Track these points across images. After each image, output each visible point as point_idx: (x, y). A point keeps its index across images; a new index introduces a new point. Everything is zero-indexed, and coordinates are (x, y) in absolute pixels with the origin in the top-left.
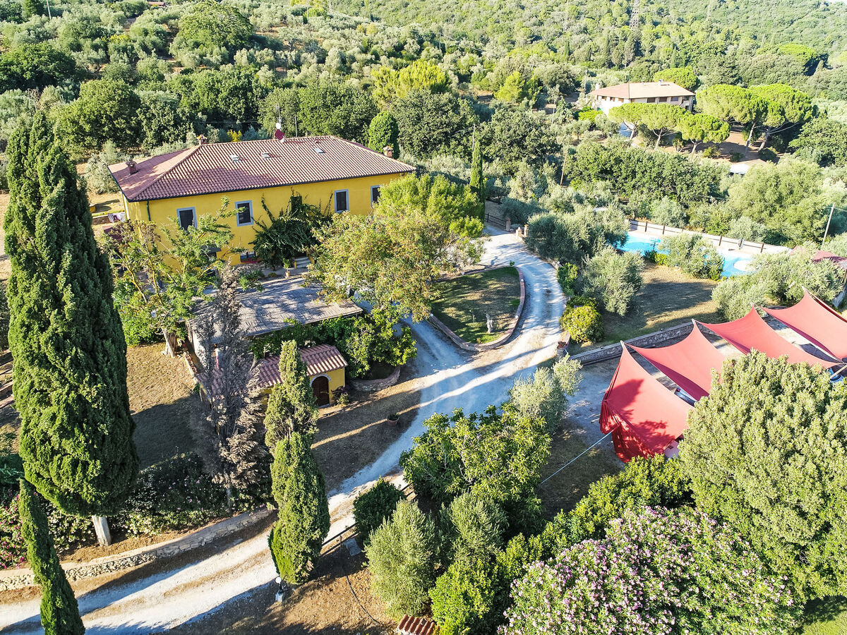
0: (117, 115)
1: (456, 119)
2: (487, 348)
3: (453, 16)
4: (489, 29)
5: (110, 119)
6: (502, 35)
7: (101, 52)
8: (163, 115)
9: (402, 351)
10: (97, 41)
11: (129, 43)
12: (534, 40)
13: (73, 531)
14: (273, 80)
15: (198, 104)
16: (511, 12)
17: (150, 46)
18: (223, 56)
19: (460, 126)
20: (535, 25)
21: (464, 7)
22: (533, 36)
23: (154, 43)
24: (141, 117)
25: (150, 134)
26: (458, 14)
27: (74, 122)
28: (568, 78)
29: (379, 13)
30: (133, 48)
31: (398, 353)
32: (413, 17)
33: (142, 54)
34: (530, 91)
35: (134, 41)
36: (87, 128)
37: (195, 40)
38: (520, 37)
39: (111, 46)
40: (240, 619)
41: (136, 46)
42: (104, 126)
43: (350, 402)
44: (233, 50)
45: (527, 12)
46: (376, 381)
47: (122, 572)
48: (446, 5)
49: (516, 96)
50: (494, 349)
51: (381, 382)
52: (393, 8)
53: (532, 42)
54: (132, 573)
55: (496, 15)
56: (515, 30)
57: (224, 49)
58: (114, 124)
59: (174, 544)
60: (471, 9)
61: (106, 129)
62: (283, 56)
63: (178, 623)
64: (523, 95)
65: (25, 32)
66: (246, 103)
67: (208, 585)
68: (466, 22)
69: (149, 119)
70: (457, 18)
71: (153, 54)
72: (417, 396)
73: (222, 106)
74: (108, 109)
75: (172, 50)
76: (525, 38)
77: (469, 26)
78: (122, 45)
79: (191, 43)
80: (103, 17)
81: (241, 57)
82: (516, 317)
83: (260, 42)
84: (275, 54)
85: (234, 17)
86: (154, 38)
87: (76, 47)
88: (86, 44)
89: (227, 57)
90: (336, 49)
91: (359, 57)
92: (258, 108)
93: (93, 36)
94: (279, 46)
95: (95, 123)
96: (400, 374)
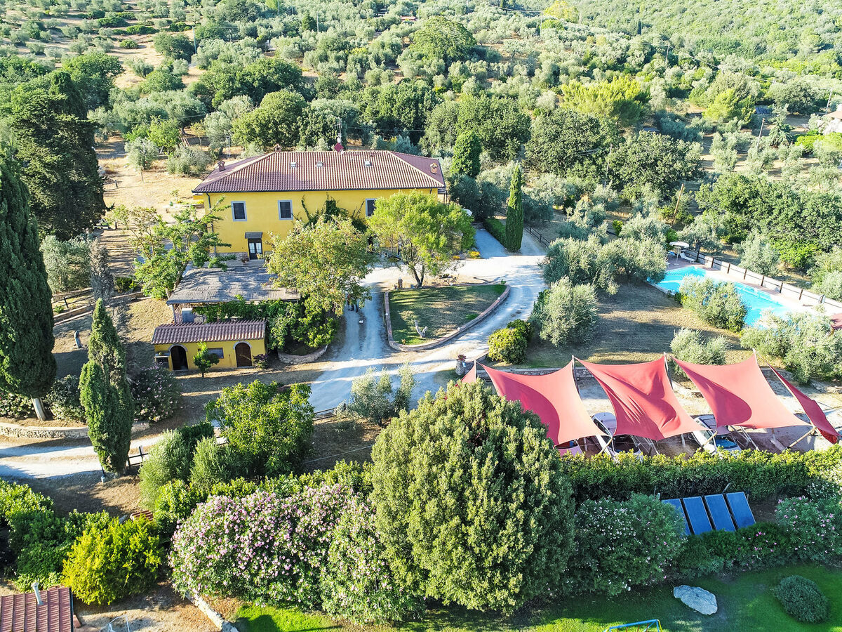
0: (281, 122)
1: (593, 139)
2: (410, 350)
3: (732, 22)
4: (769, 37)
5: (276, 124)
6: (785, 43)
7: (342, 62)
8: (316, 123)
9: (315, 337)
10: (341, 53)
11: (365, 55)
12: (822, 49)
13: (22, 405)
14: (475, 91)
15: (378, 112)
16: (803, 17)
17: (382, 58)
18: (440, 67)
19: (596, 145)
20: (829, 31)
21: (748, 12)
22: (822, 44)
23: (386, 55)
24: (300, 123)
25: (303, 138)
26: (738, 20)
27: (249, 125)
28: (805, 96)
29: (653, 19)
30: (367, 59)
31: (311, 337)
32: (688, 24)
33: (373, 64)
34: (743, 111)
35: (370, 53)
36: (257, 130)
37: (420, 52)
38: (805, 45)
39: (350, 57)
40: (74, 485)
41: (370, 57)
42: (270, 129)
43: (267, 368)
44: (448, 61)
45: (824, 16)
46: (294, 356)
47: (44, 440)
48: (729, 10)
49: (725, 115)
50: (417, 351)
51: (297, 358)
52: (669, 14)
53: (819, 51)
54: (48, 442)
55: (783, 21)
56: (802, 37)
57: (441, 61)
58: (277, 129)
59: (76, 431)
60: (755, 14)
61: (271, 132)
62: (495, 68)
63: (43, 477)
64: (733, 114)
65: (291, 45)
66: (417, 113)
67: (78, 461)
68: (745, 28)
69: (306, 125)
70: (735, 25)
71: (382, 65)
72: (316, 375)
73: (395, 114)
74: (276, 116)
75: (399, 61)
76: (811, 46)
77: (747, 33)
78: (360, 56)
79: (415, 54)
80: (357, 32)
81: (455, 68)
82: (459, 329)
83: (480, 54)
84: (489, 66)
85: (456, 32)
86: (388, 50)
87: (324, 58)
88: (332, 55)
89: (443, 68)
90: (549, 61)
91: (571, 70)
92: (426, 118)
93: (339, 49)
94: (496, 58)
95: (264, 127)
96: (322, 356)
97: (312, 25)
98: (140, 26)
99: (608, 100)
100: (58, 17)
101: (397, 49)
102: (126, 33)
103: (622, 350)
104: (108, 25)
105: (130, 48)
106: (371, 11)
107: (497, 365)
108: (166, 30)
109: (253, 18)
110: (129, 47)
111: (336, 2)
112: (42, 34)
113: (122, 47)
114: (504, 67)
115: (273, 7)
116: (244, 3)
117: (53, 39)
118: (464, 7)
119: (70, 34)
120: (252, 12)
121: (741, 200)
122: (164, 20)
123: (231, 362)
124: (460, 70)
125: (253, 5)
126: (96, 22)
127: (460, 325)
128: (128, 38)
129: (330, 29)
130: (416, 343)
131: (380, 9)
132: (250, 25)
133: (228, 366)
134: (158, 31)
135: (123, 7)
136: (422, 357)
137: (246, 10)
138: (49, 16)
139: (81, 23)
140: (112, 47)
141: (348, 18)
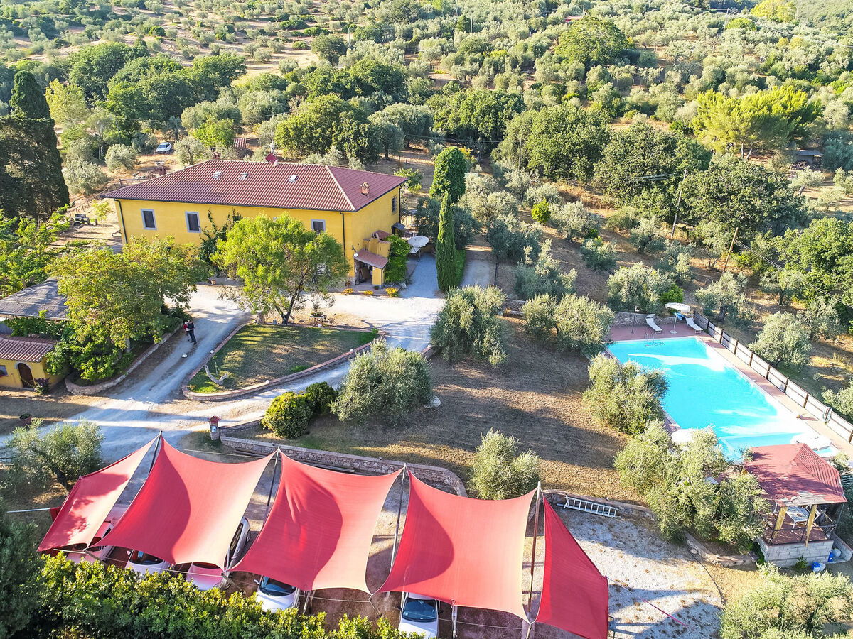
0: (316, 127)
1: (665, 163)
2: (195, 399)
5: (311, 128)
7: (476, 65)
9: (86, 369)
10: (478, 55)
11: (502, 58)
15: (459, 120)
17: (520, 60)
18: (578, 72)
23: (525, 58)
24: (334, 129)
27: (287, 129)
30: (504, 61)
31: (82, 368)
33: (508, 68)
35: (508, 56)
37: (561, 55)
39: (487, 59)
41: (507, 60)
43: (43, 395)
44: (588, 64)
50: (202, 402)
57: (581, 64)
58: (311, 133)
62: (644, 74)
66: (496, 122)
69: (340, 131)
71: (518, 68)
72: (78, 411)
73: (473, 122)
74: (313, 120)
75: (536, 64)
78: (496, 59)
79: (555, 57)
80: (509, 33)
81: (593, 74)
82: (267, 382)
83: (630, 56)
84: (637, 70)
85: (603, 33)
86: (530, 53)
87: (460, 61)
88: (468, 58)
89: (582, 73)
90: (712, 67)
91: (739, 77)
92: (505, 128)
93: (476, 51)
94: (650, 63)
95: (299, 131)
96: (107, 389)
97: (468, 26)
98: (316, 28)
99: (746, 115)
100: (251, 20)
101: (539, 51)
102: (302, 35)
103: (443, 442)
104: (290, 28)
105: (301, 49)
106: (537, 11)
107: (265, 436)
108: (339, 32)
109: (413, 20)
110: (299, 48)
111: (508, 3)
112: (228, 36)
113: (294, 49)
114: (654, 72)
115: (438, 7)
116: (407, 4)
117: (237, 40)
118: (643, 5)
119: (253, 36)
120: (414, 13)
121: (828, 255)
122: (338, 22)
123: (15, 381)
124: (599, 74)
125: (416, 6)
126: (278, 25)
127: (276, 376)
128: (303, 40)
129: (484, 30)
130: (208, 392)
131: (550, 7)
132: (406, 27)
133: (13, 385)
134: (331, 33)
135: (310, 10)
136: (198, 410)
137: (408, 12)
138: (244, 20)
139: (266, 26)
140: (283, 48)
141: (511, 19)
